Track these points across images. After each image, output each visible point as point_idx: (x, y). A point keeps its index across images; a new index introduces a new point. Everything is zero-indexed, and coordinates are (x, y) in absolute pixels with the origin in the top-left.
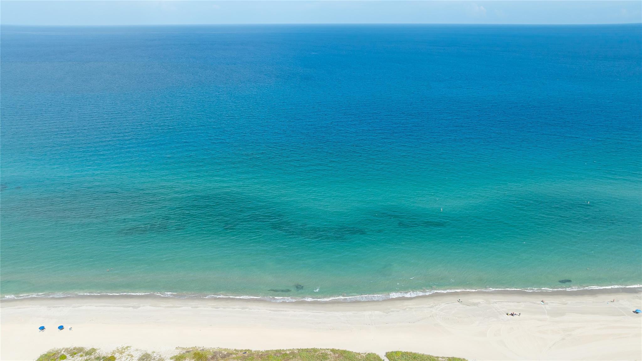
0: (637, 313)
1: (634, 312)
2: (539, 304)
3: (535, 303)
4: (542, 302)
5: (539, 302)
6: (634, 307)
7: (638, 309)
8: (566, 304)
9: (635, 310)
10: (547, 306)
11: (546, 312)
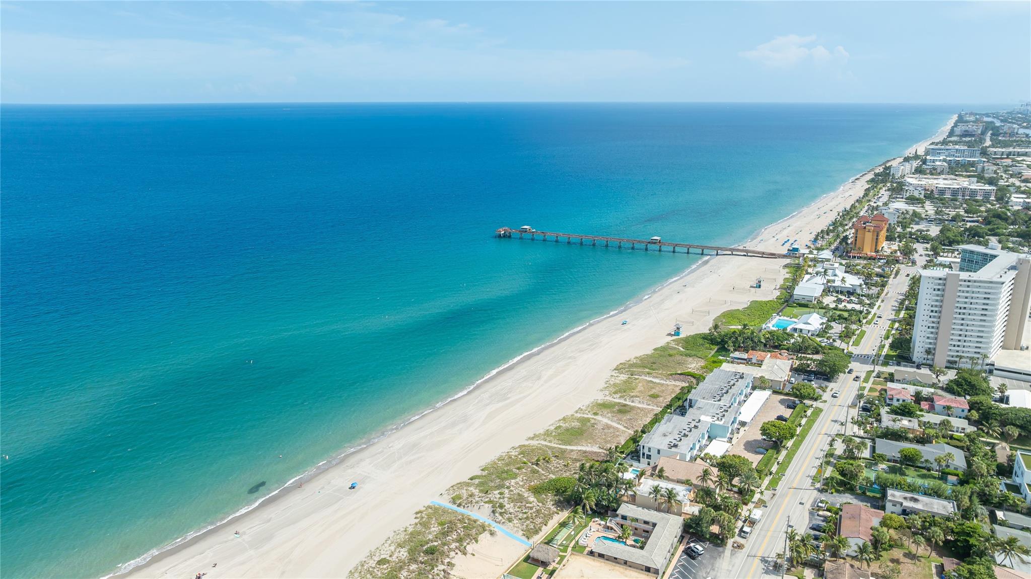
0: (354, 488)
1: (350, 488)
2: (232, 540)
3: (226, 542)
4: (236, 534)
5: (232, 537)
6: (349, 481)
7: (353, 482)
8: (269, 521)
9: (351, 486)
10: (245, 537)
11: (247, 546)
